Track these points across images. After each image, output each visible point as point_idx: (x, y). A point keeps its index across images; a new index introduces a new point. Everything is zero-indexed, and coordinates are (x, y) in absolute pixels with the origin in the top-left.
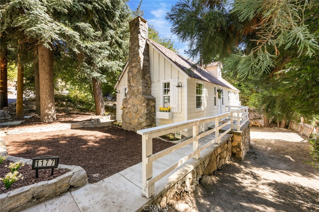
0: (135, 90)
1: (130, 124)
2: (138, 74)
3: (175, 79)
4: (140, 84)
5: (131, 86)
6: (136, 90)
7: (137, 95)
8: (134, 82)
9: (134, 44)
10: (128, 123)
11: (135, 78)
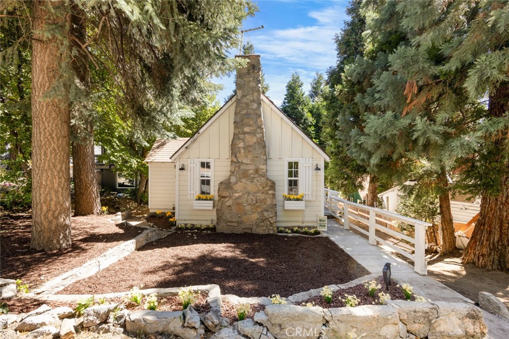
0: (250, 170)
1: (238, 223)
2: (257, 146)
3: (307, 159)
4: (262, 162)
5: (239, 162)
6: (253, 170)
7: (254, 178)
8: (247, 157)
9: (248, 96)
10: (234, 222)
11: (249, 151)
